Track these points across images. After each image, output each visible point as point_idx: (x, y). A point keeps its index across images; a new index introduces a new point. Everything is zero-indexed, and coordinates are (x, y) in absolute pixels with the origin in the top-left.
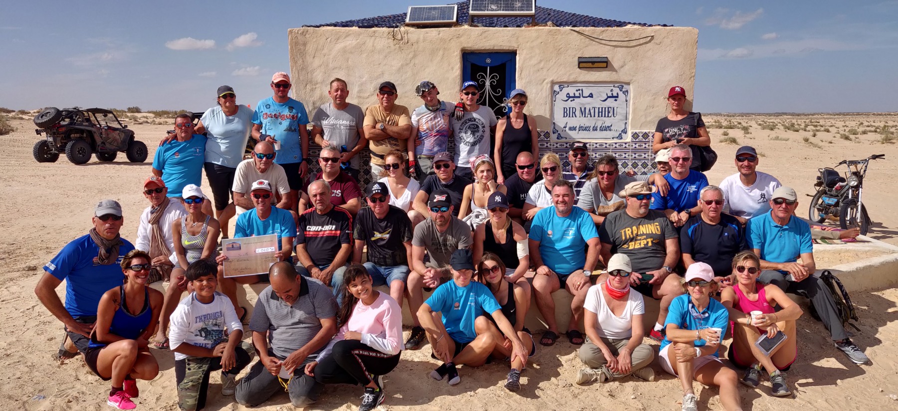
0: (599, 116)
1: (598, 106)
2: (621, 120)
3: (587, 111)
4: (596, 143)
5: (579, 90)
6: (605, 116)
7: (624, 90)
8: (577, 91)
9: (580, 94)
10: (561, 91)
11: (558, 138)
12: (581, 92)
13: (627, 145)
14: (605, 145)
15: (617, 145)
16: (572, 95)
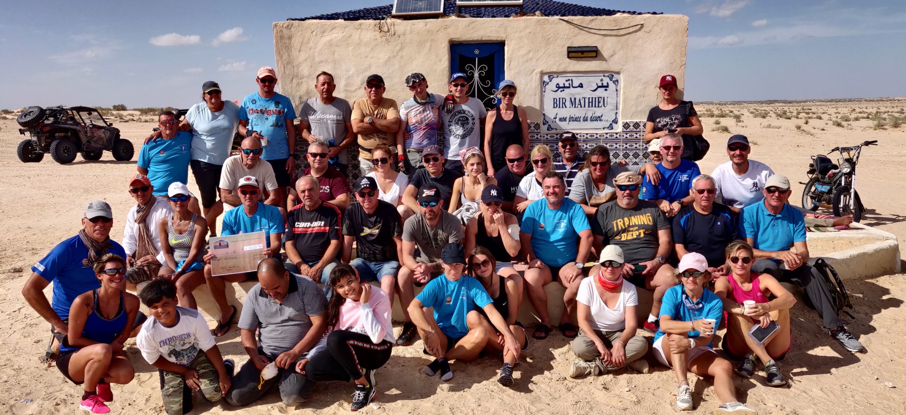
0: (589, 107)
1: (588, 97)
2: (612, 110)
3: (577, 101)
4: (587, 134)
5: (569, 80)
6: (595, 107)
7: (614, 79)
8: (567, 81)
9: (569, 84)
10: (550, 81)
11: (548, 130)
12: (570, 82)
13: (618, 136)
14: (595, 136)
15: (608, 136)
16: (561, 85)
